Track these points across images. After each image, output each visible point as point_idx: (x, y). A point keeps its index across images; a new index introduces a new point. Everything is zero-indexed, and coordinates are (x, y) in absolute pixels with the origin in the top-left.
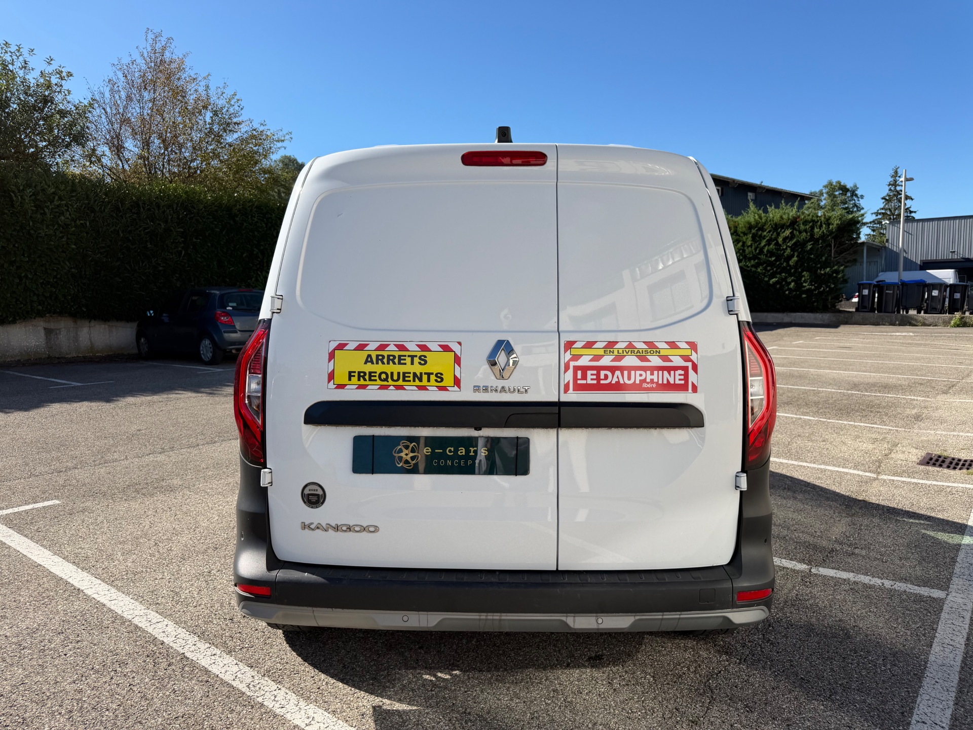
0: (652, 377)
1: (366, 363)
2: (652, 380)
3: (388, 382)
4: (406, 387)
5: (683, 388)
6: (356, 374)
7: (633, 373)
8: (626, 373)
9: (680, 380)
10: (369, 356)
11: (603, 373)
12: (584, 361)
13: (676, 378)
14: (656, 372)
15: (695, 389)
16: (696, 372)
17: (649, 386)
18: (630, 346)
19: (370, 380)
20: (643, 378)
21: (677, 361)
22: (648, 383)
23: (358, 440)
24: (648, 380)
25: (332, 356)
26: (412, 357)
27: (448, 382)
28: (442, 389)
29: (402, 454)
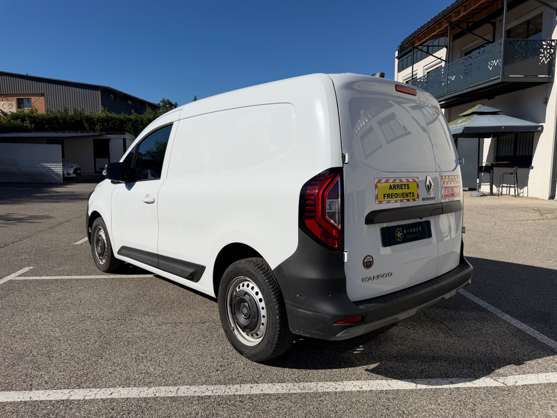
0: (456, 190)
1: (390, 189)
3: (398, 198)
4: (404, 200)
6: (386, 195)
8: (452, 189)
9: (459, 191)
10: (391, 186)
11: (449, 189)
12: (445, 185)
17: (455, 194)
18: (452, 178)
19: (392, 198)
21: (458, 184)
23: (383, 230)
24: (455, 192)
25: (376, 187)
26: (405, 185)
27: (416, 197)
28: (414, 200)
29: (398, 235)
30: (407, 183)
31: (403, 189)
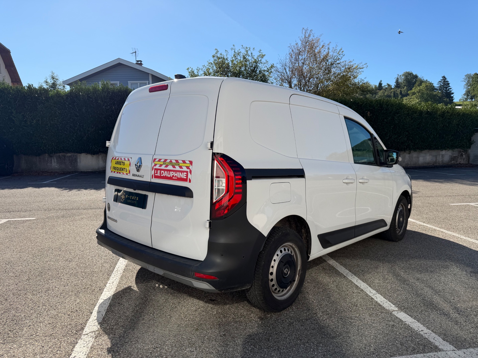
0: (176, 175)
1: (115, 164)
2: (176, 176)
3: (118, 171)
4: (121, 173)
5: (185, 180)
7: (170, 172)
8: (168, 172)
9: (185, 177)
10: (116, 162)
11: (162, 171)
12: (157, 167)
13: (183, 176)
14: (177, 173)
15: (190, 181)
16: (191, 174)
17: (175, 178)
18: (171, 161)
20: (173, 175)
21: (185, 169)
22: (174, 177)
24: (175, 176)
27: (128, 172)
28: (127, 174)
29: (122, 197)
30: (123, 161)
31: (121, 165)
